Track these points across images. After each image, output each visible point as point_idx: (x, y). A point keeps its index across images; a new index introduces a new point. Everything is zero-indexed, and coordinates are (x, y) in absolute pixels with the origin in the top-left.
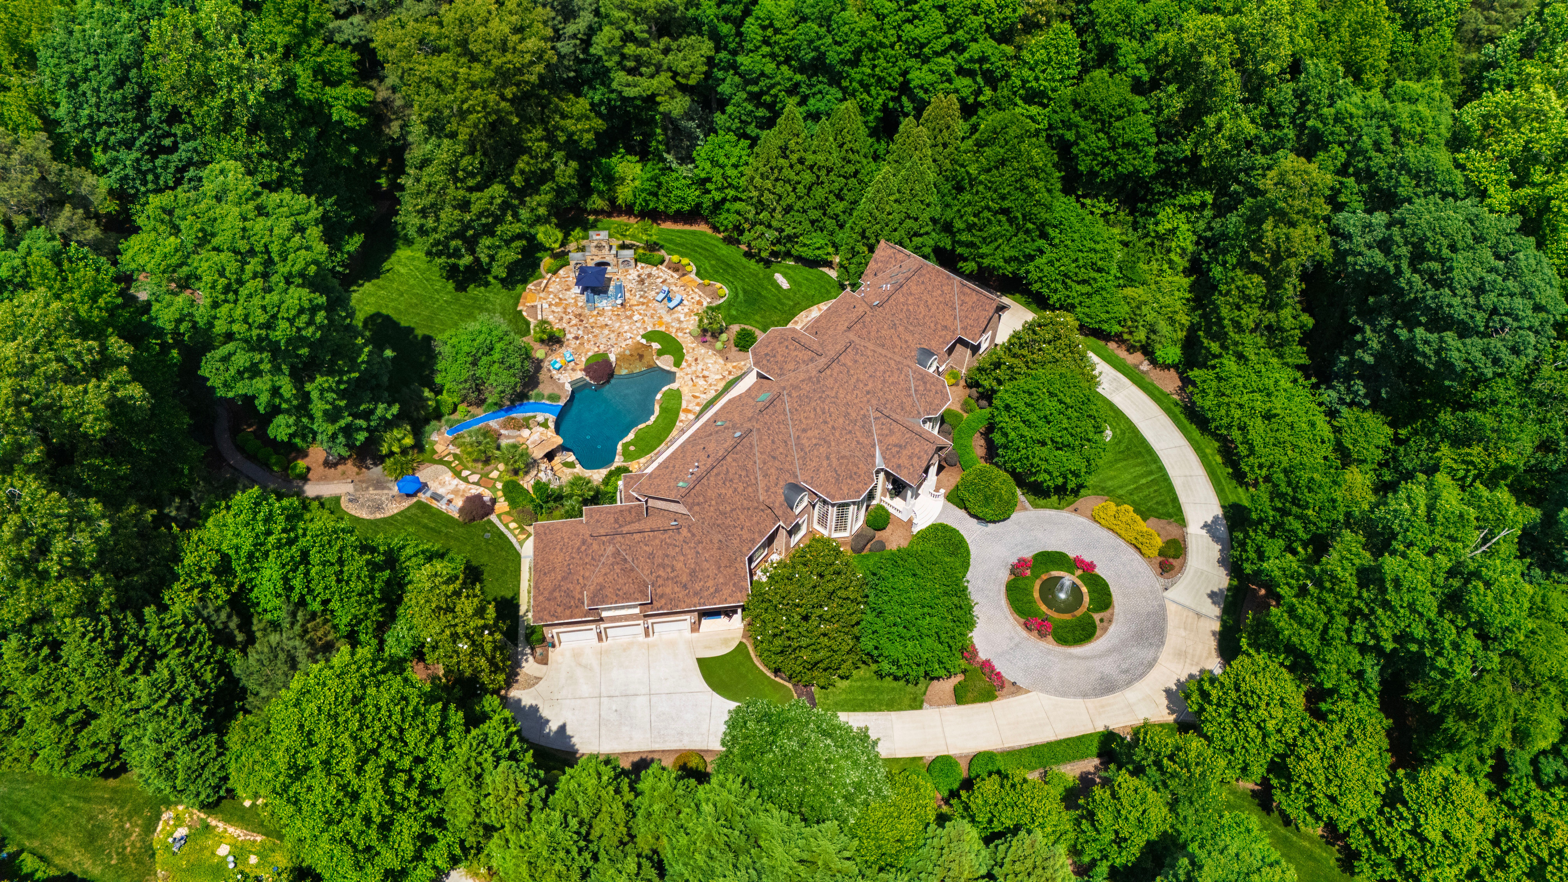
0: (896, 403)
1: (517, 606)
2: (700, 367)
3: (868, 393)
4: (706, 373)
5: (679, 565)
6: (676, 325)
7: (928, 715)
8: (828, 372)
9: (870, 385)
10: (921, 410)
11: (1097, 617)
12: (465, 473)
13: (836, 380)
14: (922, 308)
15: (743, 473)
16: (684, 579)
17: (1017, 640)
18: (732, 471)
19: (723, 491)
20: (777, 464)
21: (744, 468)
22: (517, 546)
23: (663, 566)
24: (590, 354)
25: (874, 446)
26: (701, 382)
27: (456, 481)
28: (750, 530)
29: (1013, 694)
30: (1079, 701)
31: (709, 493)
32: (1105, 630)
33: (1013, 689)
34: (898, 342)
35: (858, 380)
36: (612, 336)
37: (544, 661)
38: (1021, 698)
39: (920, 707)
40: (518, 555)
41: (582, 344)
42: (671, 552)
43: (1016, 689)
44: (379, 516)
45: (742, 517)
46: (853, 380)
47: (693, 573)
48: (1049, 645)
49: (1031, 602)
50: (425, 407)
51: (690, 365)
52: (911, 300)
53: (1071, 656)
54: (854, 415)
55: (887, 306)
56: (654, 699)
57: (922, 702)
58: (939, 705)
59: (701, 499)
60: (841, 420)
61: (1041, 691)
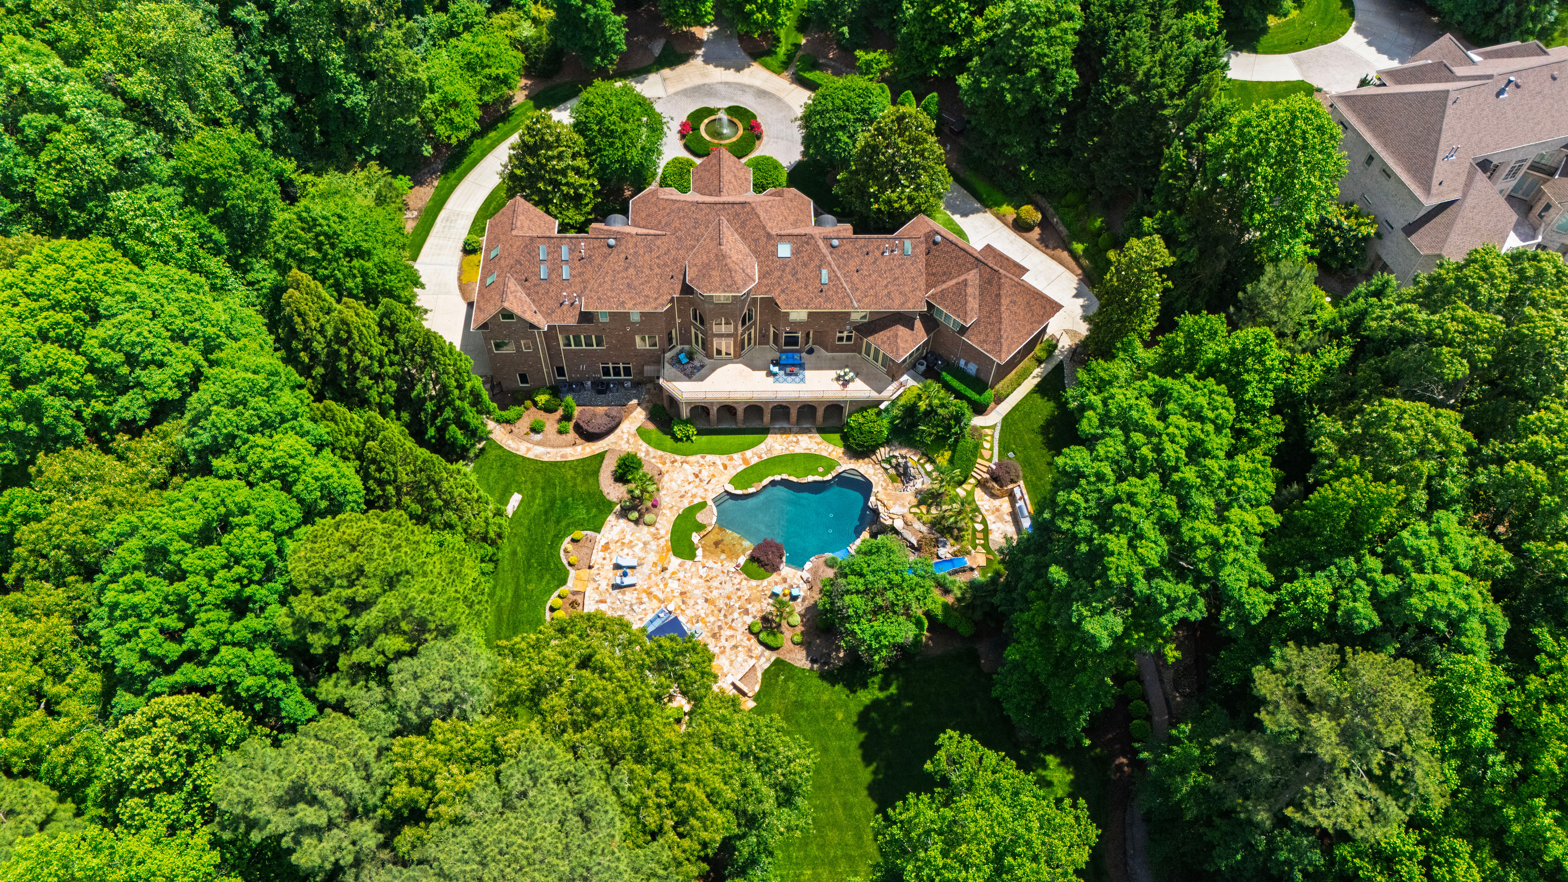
1: (1038, 385)
2: (688, 487)
4: (691, 478)
6: (653, 545)
12: (979, 527)
22: (998, 428)
24: (754, 583)
26: (705, 475)
36: (715, 583)
40: (1005, 419)
41: (749, 601)
51: (694, 496)
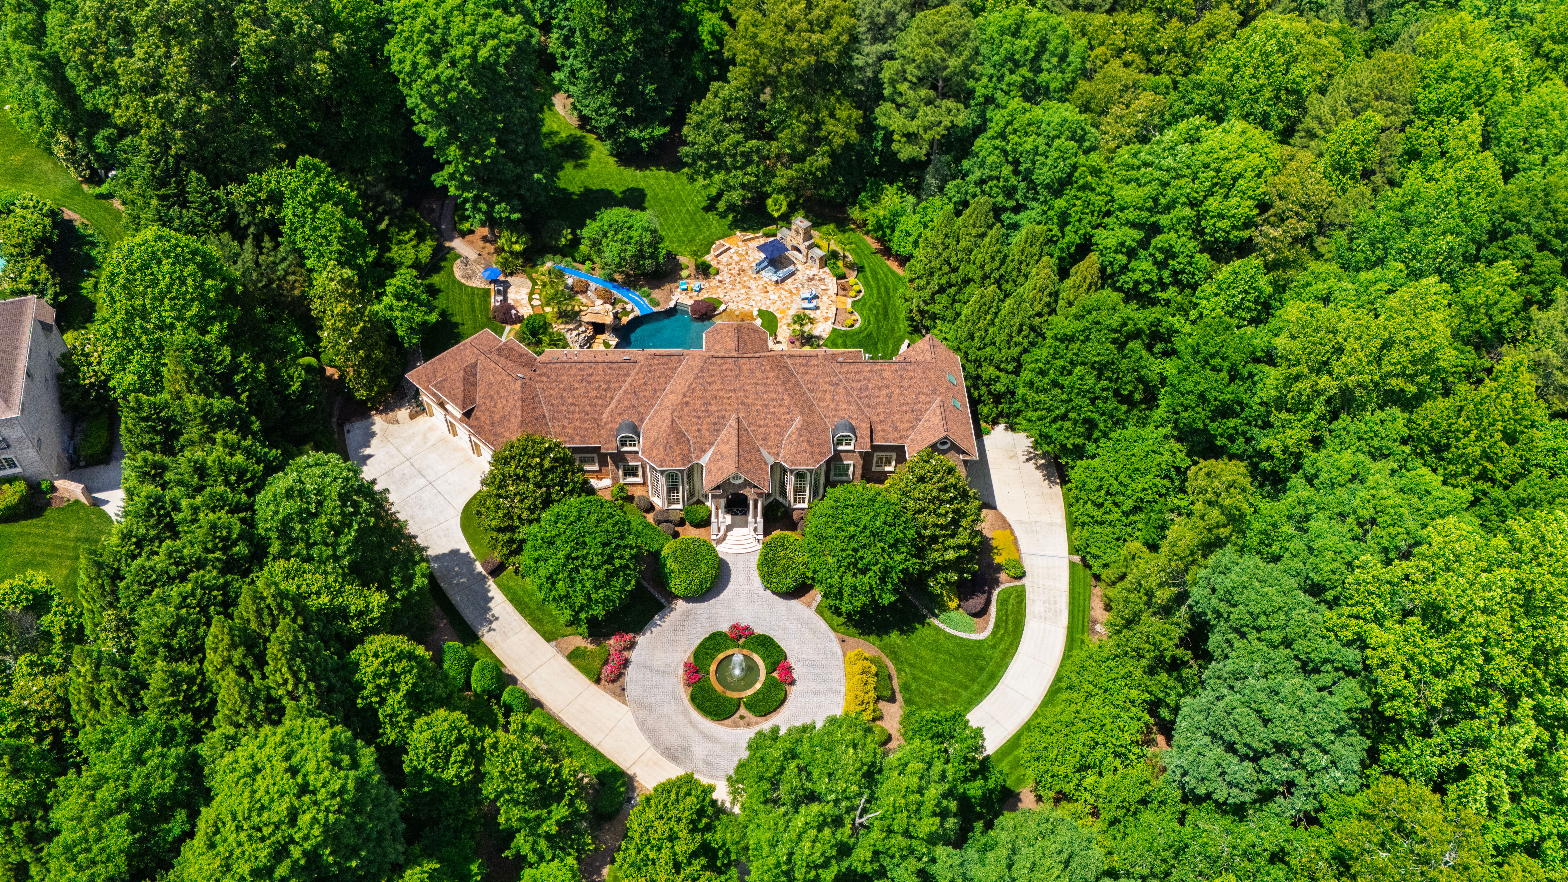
0: (762, 430)
3: (743, 403)
5: (500, 406)
7: (547, 650)
8: (720, 361)
9: (750, 399)
10: (782, 454)
11: (743, 711)
12: (536, 296)
13: (721, 372)
14: (882, 396)
15: (604, 387)
16: (496, 418)
17: (670, 670)
18: (596, 377)
19: (576, 385)
20: (634, 400)
21: (608, 383)
23: (491, 397)
25: (711, 444)
27: (526, 297)
28: (575, 430)
29: (614, 694)
30: (648, 744)
31: (564, 377)
32: (736, 726)
33: (618, 690)
34: (828, 399)
35: (742, 387)
37: (412, 417)
38: (615, 703)
39: (549, 640)
41: (718, 287)
42: (503, 393)
43: (621, 694)
44: (463, 281)
45: (577, 415)
46: (737, 384)
47: (503, 418)
48: (683, 694)
49: (712, 657)
50: (558, 240)
52: (876, 380)
53: (687, 716)
54: (714, 409)
55: (846, 367)
56: (429, 488)
57: (555, 639)
58: (560, 651)
59: (554, 376)
60: (698, 403)
61: (634, 712)
